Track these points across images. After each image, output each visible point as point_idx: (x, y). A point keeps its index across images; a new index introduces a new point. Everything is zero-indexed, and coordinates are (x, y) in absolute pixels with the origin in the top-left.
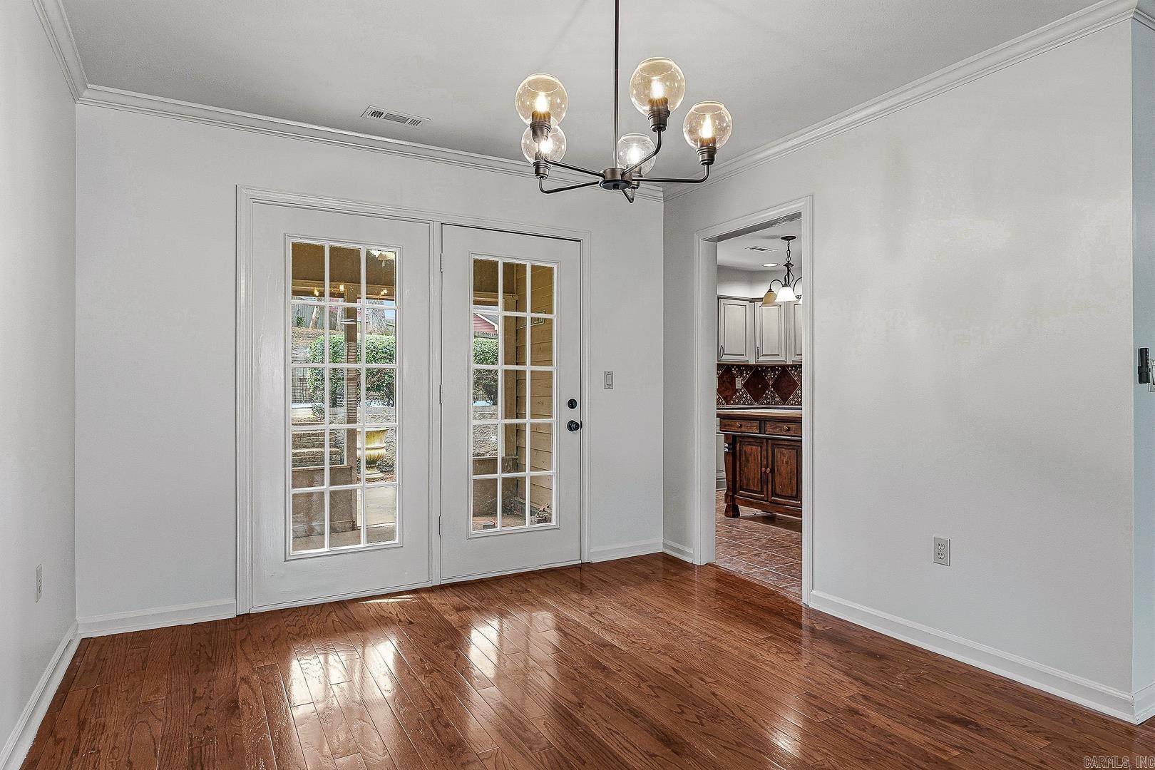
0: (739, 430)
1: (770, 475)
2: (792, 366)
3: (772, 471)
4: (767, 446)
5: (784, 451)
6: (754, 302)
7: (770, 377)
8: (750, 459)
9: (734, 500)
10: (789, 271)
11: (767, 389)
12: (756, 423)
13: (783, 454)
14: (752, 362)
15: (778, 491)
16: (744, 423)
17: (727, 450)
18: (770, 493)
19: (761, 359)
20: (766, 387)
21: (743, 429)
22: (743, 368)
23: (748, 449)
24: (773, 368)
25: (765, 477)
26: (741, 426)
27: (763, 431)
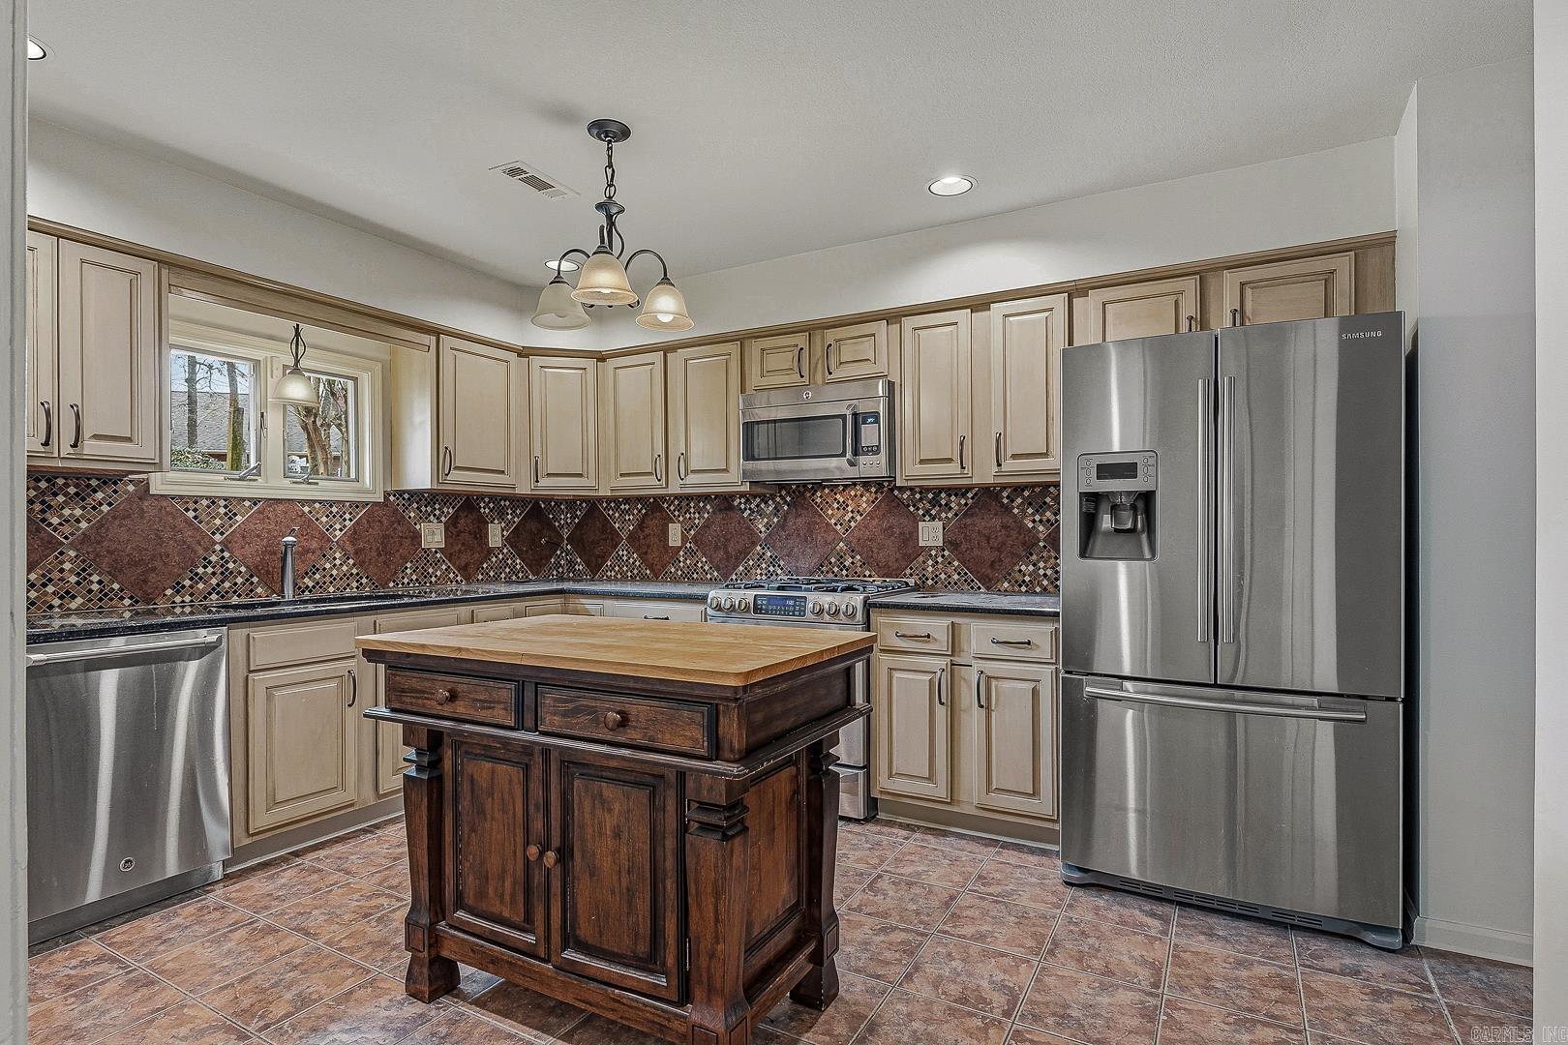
0: (447, 710)
1: (557, 871)
2: (609, 500)
3: (565, 854)
4: (547, 772)
5: (609, 791)
6: (527, 356)
7: (565, 523)
8: (488, 807)
9: (435, 940)
10: (611, 224)
11: (558, 545)
12: (506, 692)
13: (603, 802)
14: (524, 488)
15: (585, 931)
16: (463, 685)
17: (412, 771)
18: (556, 938)
19: (544, 482)
20: (554, 545)
21: (461, 708)
22: (503, 502)
23: (482, 770)
24: (571, 503)
25: (538, 878)
26: (453, 697)
27: (529, 722)
